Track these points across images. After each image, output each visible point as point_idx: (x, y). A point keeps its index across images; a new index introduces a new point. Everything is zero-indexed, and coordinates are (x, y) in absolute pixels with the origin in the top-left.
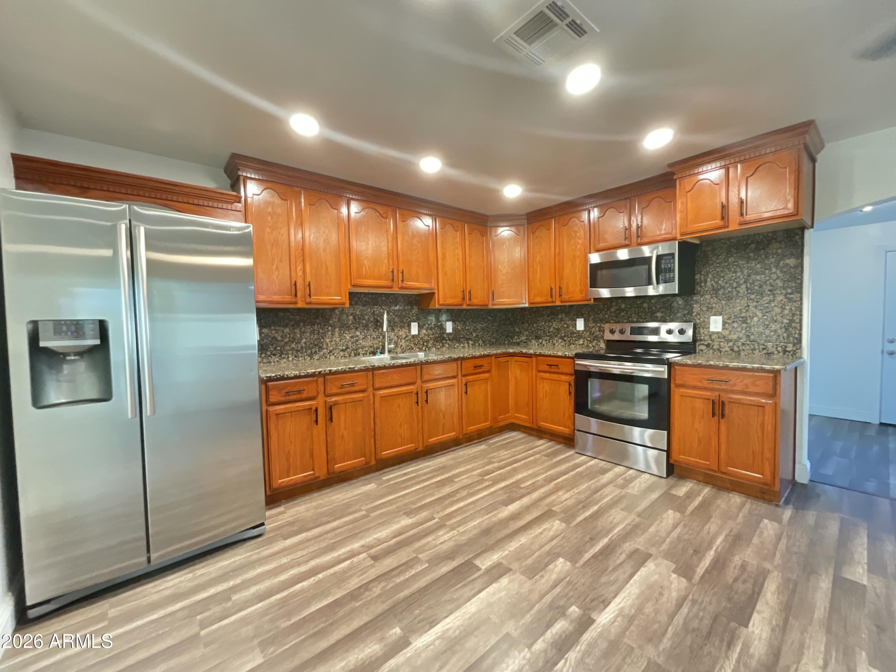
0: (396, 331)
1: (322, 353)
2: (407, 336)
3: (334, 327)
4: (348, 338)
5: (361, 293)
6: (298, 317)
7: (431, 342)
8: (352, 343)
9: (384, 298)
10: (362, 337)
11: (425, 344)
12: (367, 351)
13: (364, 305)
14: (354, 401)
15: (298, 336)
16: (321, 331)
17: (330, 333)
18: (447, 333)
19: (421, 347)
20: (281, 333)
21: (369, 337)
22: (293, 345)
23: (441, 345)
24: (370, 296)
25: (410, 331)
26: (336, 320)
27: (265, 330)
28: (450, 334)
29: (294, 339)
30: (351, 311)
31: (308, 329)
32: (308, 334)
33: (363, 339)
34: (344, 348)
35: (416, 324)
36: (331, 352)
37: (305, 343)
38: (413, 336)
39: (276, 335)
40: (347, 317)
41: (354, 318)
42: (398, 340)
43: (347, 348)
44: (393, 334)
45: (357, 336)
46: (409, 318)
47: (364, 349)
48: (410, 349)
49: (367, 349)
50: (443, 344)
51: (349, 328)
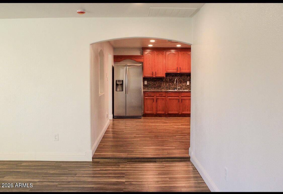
0: (182, 84)
1: (161, 88)
2: (185, 85)
13: (172, 76)
14: (162, 99)
15: (155, 84)
17: (163, 83)
31: (158, 82)
35: (189, 82)
38: (188, 85)
41: (170, 80)
45: (170, 84)
46: (186, 80)
48: (186, 89)
49: (172, 88)
51: (168, 82)
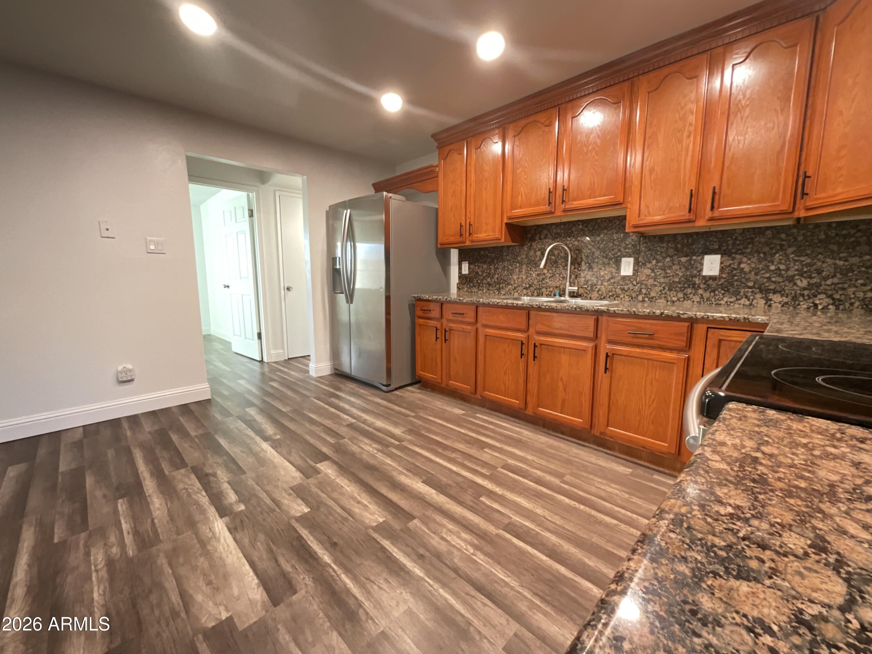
0: (595, 270)
1: (507, 289)
2: (612, 278)
3: (521, 264)
4: (534, 275)
5: (552, 224)
6: (493, 255)
7: (658, 289)
8: (538, 282)
9: (581, 227)
10: (549, 275)
11: (644, 291)
12: (552, 292)
15: (493, 271)
16: (510, 267)
17: (517, 270)
18: (704, 277)
19: (634, 295)
20: (481, 269)
21: (557, 275)
22: (489, 280)
23: (680, 295)
24: (562, 226)
25: (618, 269)
26: (524, 257)
27: (472, 266)
28: (713, 278)
29: (490, 274)
30: (539, 246)
31: (501, 265)
32: (500, 271)
33: (550, 277)
34: (527, 286)
35: (631, 260)
36: (515, 288)
37: (497, 279)
38: (624, 278)
39: (478, 270)
40: (535, 253)
42: (597, 281)
43: (530, 286)
44: (590, 273)
45: (544, 274)
46: (619, 250)
47: (548, 290)
48: (612, 296)
49: (551, 289)
50: (685, 294)
